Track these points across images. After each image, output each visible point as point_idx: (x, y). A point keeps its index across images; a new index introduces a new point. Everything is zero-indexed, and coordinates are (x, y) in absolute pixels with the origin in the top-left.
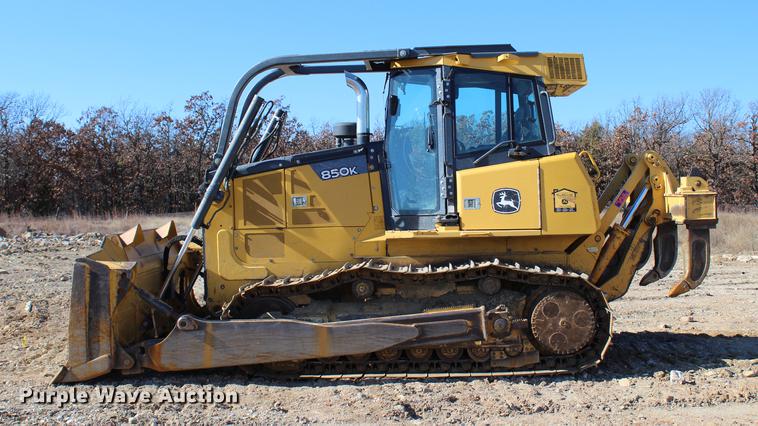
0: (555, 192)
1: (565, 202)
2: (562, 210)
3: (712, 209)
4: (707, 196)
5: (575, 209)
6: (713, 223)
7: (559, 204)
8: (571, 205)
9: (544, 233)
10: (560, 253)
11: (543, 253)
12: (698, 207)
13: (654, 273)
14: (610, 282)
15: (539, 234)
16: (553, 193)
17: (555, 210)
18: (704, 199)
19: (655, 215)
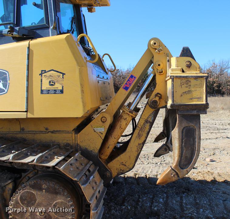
0: (43, 72)
1: (52, 83)
2: (48, 92)
3: (202, 93)
4: (196, 78)
5: (62, 92)
6: (204, 108)
7: (46, 86)
8: (58, 86)
9: (30, 116)
10: (68, 132)
11: (52, 132)
12: (187, 89)
13: (165, 147)
14: (118, 158)
15: (25, 117)
16: (41, 74)
17: (42, 92)
18: (193, 82)
19: (157, 99)
